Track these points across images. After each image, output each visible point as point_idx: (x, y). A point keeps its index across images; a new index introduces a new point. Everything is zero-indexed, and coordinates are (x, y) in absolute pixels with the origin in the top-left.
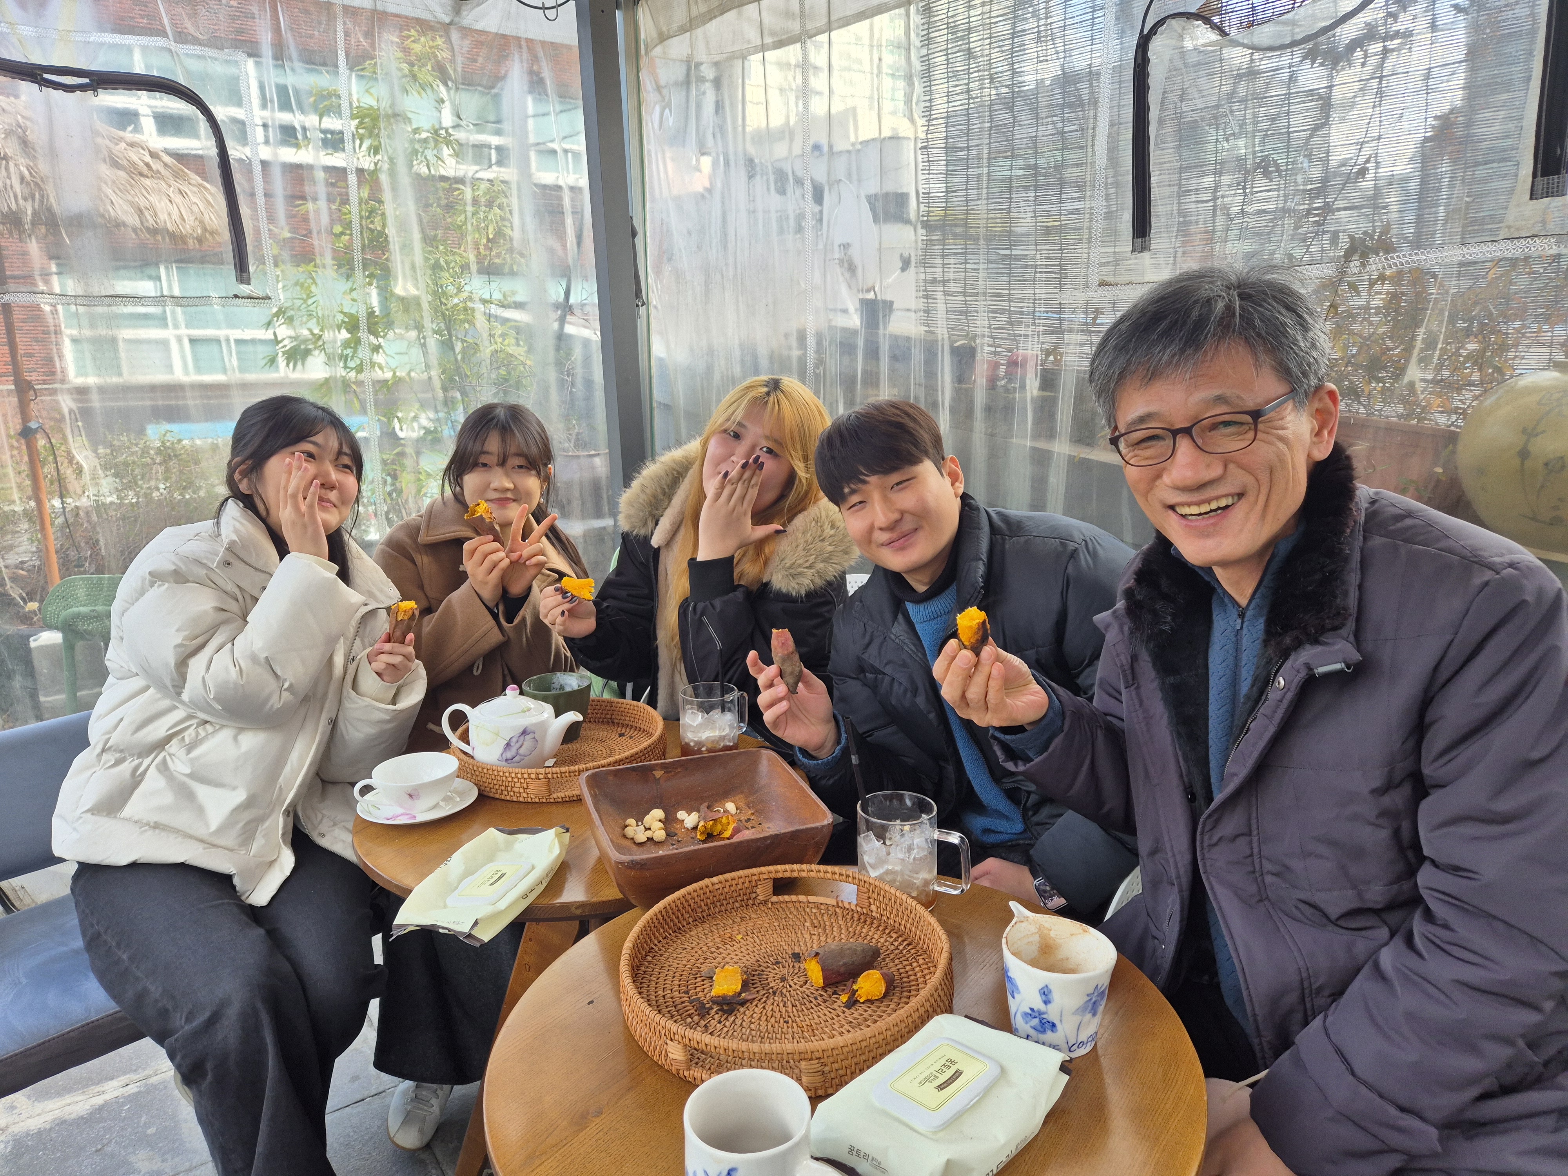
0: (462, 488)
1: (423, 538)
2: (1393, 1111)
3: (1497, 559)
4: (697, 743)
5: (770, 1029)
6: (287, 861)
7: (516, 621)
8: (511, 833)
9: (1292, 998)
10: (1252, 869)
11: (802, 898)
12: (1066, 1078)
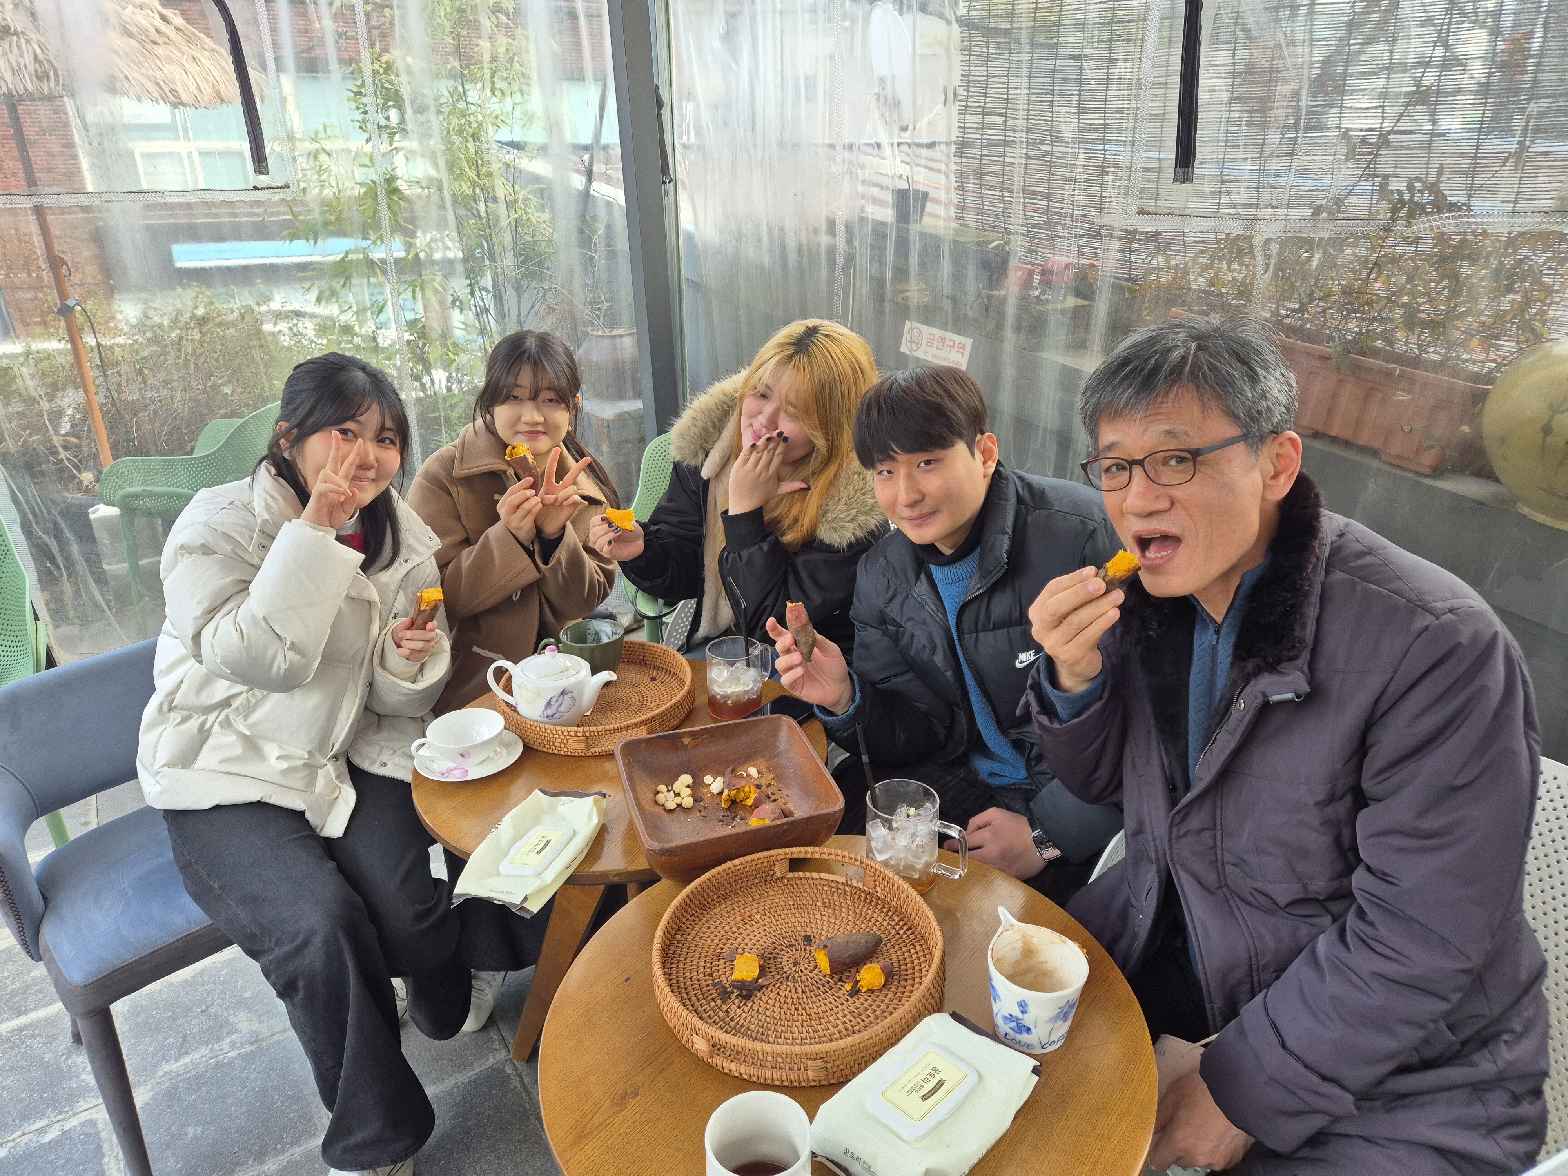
0: (492, 416)
1: (457, 472)
2: (1316, 1080)
3: (1439, 605)
4: (723, 696)
5: (783, 1016)
6: (348, 797)
7: (551, 564)
8: (554, 795)
9: (1240, 973)
10: (1213, 858)
11: (815, 875)
12: (1036, 1078)
